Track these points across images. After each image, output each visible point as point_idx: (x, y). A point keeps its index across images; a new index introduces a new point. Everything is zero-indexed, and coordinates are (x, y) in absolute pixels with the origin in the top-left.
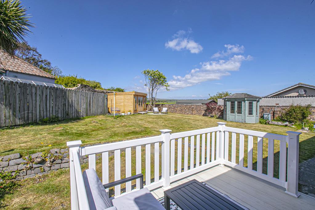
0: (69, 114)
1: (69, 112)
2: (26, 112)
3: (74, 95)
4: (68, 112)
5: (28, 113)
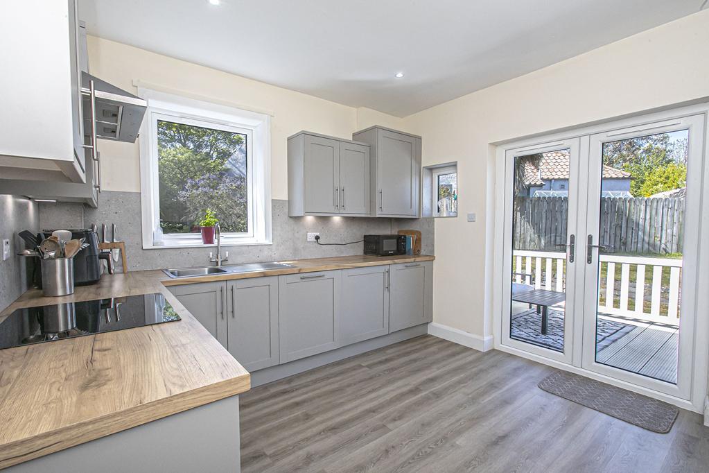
0: (629, 243)
1: (629, 239)
2: (553, 234)
3: (643, 207)
4: (626, 239)
5: (556, 236)
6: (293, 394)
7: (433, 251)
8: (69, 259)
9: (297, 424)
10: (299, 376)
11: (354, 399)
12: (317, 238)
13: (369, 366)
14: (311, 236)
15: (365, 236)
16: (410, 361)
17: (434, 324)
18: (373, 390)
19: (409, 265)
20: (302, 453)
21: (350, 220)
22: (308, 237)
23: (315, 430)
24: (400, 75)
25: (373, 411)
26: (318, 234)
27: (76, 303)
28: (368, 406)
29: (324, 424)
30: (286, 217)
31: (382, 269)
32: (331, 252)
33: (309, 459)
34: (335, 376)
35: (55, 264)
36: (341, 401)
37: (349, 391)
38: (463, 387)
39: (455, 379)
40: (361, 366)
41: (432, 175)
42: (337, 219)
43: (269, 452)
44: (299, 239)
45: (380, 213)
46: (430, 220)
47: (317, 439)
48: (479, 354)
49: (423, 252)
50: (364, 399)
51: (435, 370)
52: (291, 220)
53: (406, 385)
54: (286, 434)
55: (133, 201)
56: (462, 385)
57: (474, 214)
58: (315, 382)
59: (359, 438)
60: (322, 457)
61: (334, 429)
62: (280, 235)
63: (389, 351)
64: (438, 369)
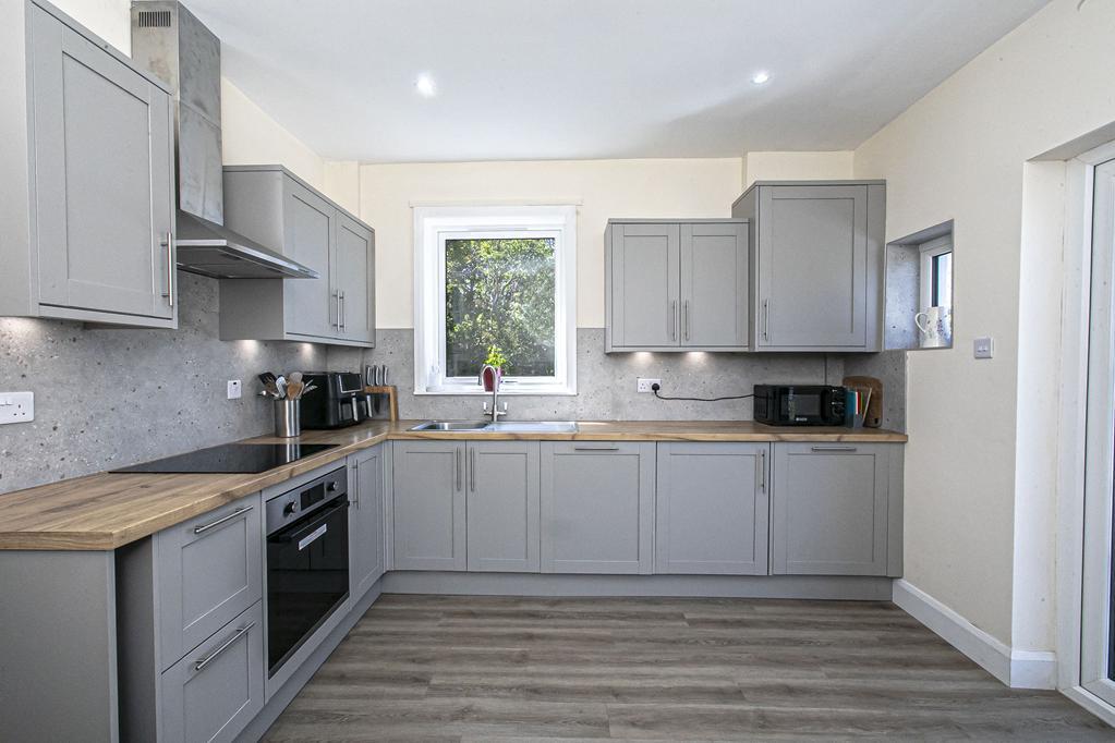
6: (540, 622)
7: (903, 422)
8: (295, 400)
9: (500, 662)
10: (572, 600)
11: (611, 663)
12: (656, 388)
13: (692, 623)
14: (645, 384)
15: (756, 387)
16: (784, 639)
17: (905, 583)
18: (656, 663)
19: (820, 446)
20: (463, 702)
21: (722, 357)
22: (640, 385)
23: (511, 681)
24: (761, 78)
25: (616, 693)
26: (658, 381)
27: (302, 446)
28: (616, 683)
29: (531, 679)
30: (600, 354)
31: (753, 449)
32: (683, 412)
33: (462, 714)
34: (622, 619)
35: (284, 405)
36: (586, 657)
37: (620, 647)
38: (850, 734)
39: (852, 711)
40: (681, 617)
41: (918, 257)
42: (697, 357)
43: (434, 681)
44: (622, 388)
45: (763, 343)
46: (898, 357)
47: (501, 693)
48: (991, 687)
49: (885, 424)
50: (626, 670)
51: (823, 674)
52: (608, 359)
53: (726, 679)
54: (474, 668)
55: (405, 339)
56: (850, 730)
57: (987, 342)
58: (583, 616)
59: (550, 721)
60: (478, 720)
61: (535, 692)
62: (590, 382)
63: (758, 609)
64: (829, 676)
